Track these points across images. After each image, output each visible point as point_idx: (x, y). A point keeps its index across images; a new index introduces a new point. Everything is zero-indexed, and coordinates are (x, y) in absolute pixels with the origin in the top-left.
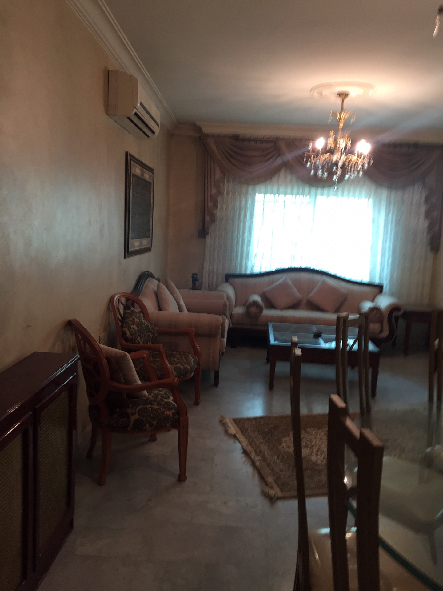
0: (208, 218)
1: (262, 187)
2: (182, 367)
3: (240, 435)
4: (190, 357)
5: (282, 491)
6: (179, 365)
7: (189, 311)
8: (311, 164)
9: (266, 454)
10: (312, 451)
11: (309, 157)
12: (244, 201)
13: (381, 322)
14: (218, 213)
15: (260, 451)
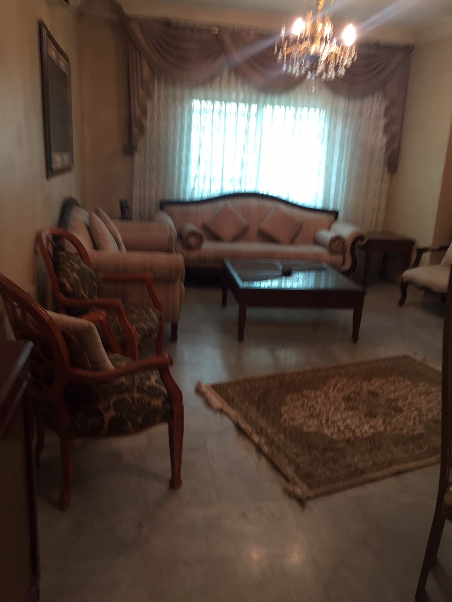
0: (135, 130)
1: (201, 92)
2: (145, 327)
3: (227, 408)
4: (151, 311)
5: (310, 486)
6: (141, 324)
7: (128, 249)
8: (283, 57)
9: (269, 432)
10: (321, 422)
11: (280, 47)
12: (179, 110)
13: (344, 254)
14: (148, 123)
15: (261, 429)
